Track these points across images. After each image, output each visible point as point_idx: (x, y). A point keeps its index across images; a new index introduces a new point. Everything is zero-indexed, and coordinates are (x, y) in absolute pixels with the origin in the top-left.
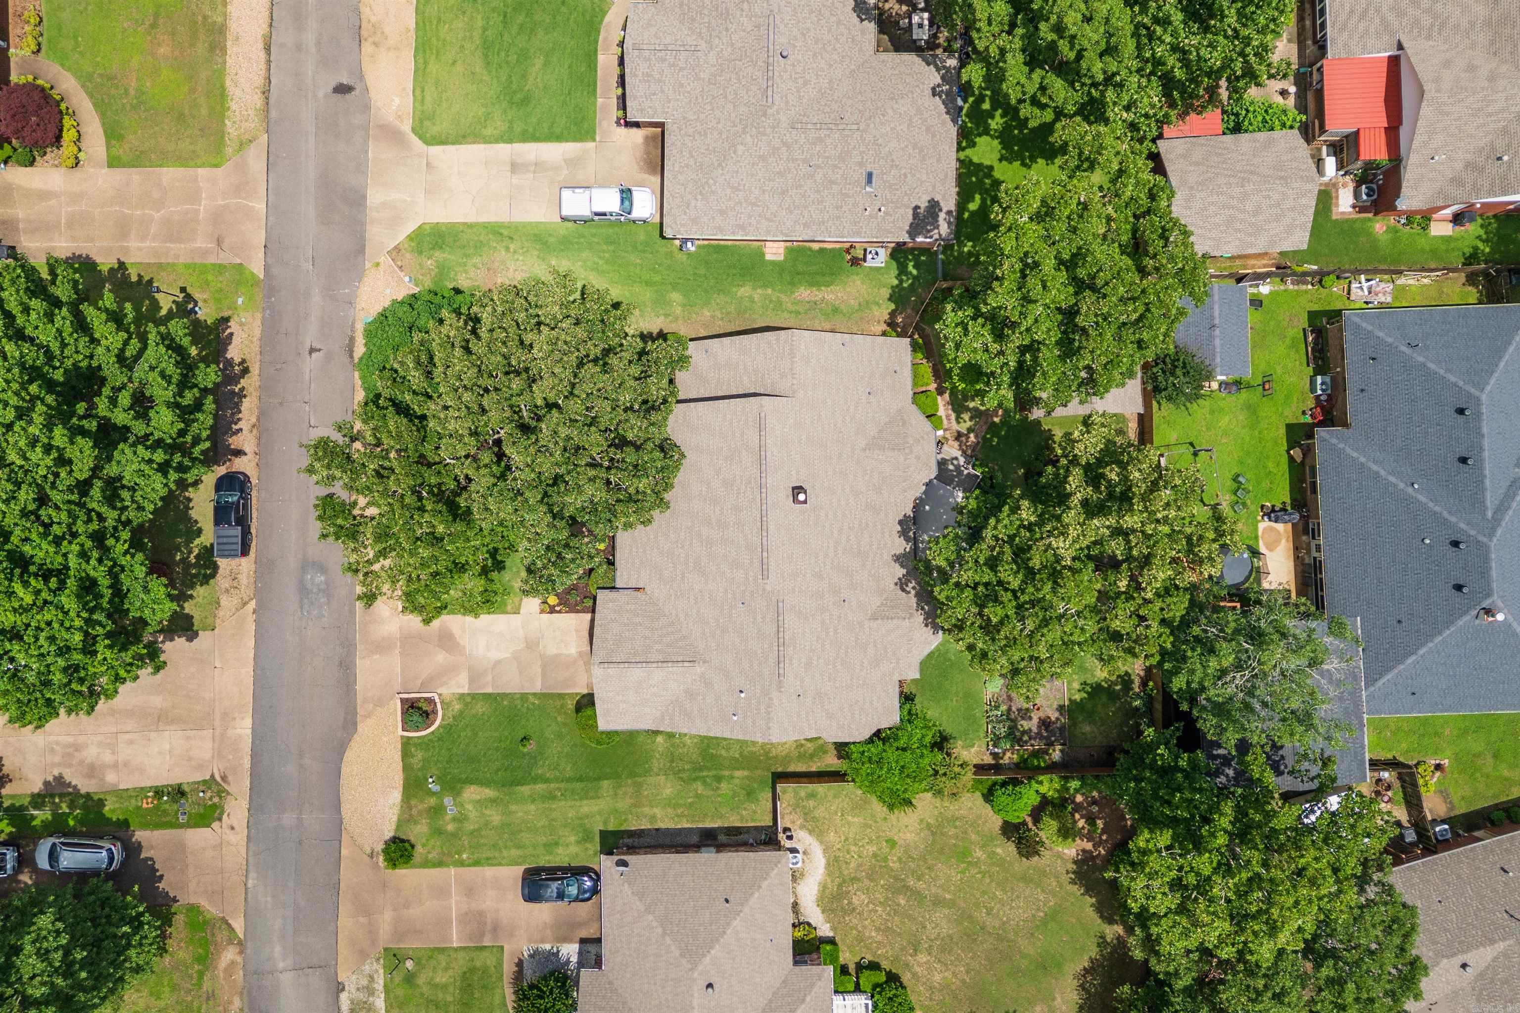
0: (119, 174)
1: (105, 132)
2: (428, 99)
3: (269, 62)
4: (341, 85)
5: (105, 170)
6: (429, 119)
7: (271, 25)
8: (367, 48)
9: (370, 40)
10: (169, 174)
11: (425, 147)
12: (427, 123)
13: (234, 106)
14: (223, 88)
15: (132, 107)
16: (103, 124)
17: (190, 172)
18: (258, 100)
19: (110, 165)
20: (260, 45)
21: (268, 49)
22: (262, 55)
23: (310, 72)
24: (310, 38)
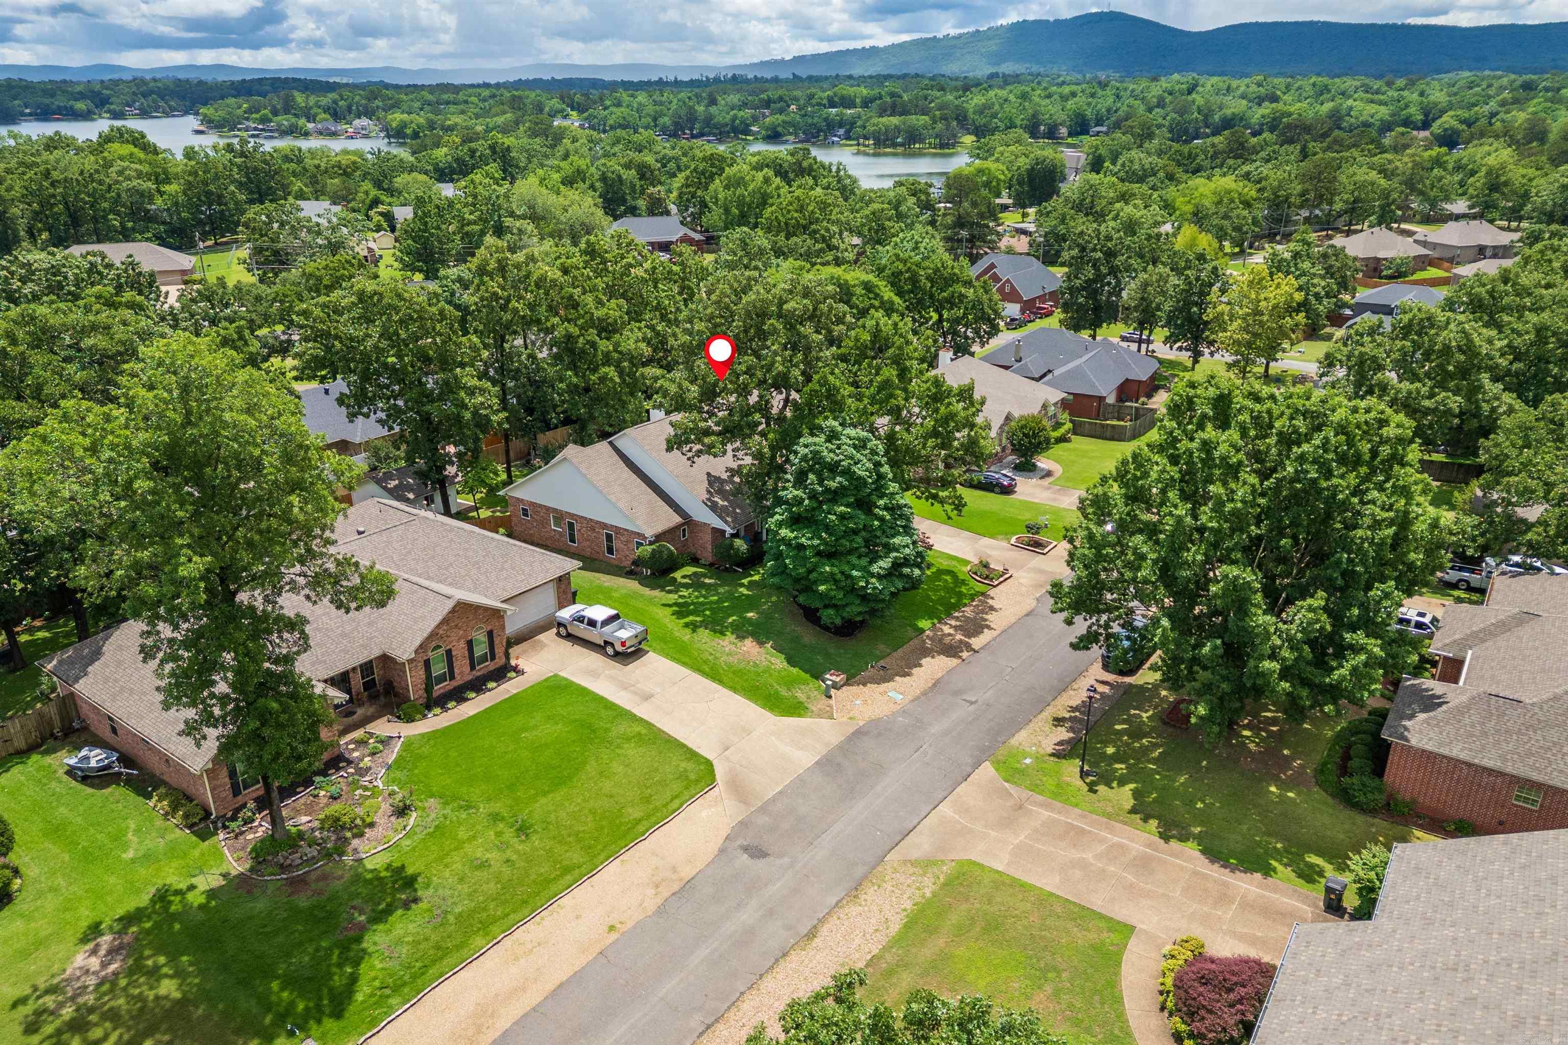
0: (1122, 912)
1: (1119, 965)
2: (668, 795)
3: (822, 921)
4: (752, 856)
5: (1140, 926)
6: (687, 778)
7: (785, 955)
8: (687, 872)
9: (674, 877)
10: (1049, 883)
11: (715, 763)
12: (692, 776)
13: (908, 905)
14: (907, 927)
15: (1058, 972)
16: (1117, 974)
17: (1012, 872)
18: (870, 894)
19: (1133, 928)
20: (817, 941)
21: (812, 934)
22: (824, 930)
23: (779, 885)
24: (747, 916)
